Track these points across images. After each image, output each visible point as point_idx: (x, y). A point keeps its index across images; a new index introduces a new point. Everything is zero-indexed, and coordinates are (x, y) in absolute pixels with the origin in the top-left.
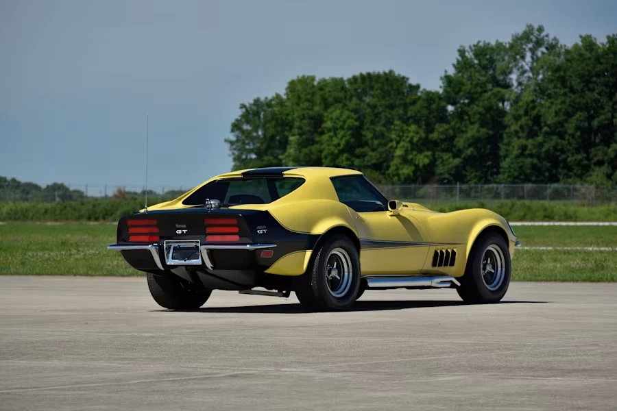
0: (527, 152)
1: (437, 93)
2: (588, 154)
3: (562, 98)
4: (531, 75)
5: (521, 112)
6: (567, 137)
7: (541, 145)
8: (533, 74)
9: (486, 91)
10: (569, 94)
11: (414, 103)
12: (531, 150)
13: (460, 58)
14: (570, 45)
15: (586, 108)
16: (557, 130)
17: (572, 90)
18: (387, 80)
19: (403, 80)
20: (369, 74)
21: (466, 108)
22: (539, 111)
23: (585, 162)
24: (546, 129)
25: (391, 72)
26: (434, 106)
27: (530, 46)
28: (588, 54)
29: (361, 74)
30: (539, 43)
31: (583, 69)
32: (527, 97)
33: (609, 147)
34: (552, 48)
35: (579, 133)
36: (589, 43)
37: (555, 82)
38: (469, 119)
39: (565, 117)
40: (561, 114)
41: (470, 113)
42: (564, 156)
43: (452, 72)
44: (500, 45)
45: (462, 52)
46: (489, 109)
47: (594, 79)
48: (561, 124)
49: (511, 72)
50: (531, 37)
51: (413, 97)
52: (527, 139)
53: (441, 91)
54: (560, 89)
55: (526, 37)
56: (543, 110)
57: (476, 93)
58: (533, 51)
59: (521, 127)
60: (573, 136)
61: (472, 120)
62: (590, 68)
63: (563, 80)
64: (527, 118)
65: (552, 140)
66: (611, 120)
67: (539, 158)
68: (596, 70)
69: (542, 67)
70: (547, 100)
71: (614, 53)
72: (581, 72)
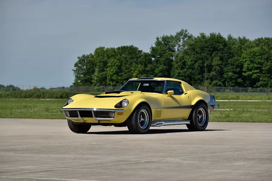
0: (181, 75)
1: (148, 53)
2: (202, 76)
3: (194, 55)
4: (182, 47)
5: (179, 60)
6: (195, 69)
7: (186, 72)
8: (183, 47)
9: (166, 53)
10: (196, 54)
11: (140, 57)
12: (182, 74)
13: (157, 41)
14: (196, 37)
15: (202, 59)
16: (192, 67)
17: (197, 53)
18: (131, 48)
19: (136, 48)
20: (124, 46)
21: (159, 59)
22: (185, 60)
23: (201, 78)
24: (187, 66)
25: (132, 46)
26: (147, 58)
27: (182, 37)
28: (202, 40)
29: (122, 46)
30: (185, 36)
31: (201, 45)
32: (181, 55)
33: (210, 73)
34: (190, 37)
35: (199, 68)
36: (203, 36)
37: (191, 50)
38: (160, 63)
39: (194, 62)
40: (193, 61)
41: (160, 61)
42: (194, 76)
43: (154, 46)
44: (172, 36)
45: (158, 39)
46: (167, 59)
47: (205, 49)
48: (193, 65)
49: (175, 46)
50: (182, 34)
51: (140, 55)
52: (181, 70)
53: (150, 53)
54: (193, 52)
56: (187, 60)
57: (163, 53)
58: (183, 38)
59: (178, 66)
60: (197, 69)
61: (161, 63)
62: (203, 45)
63: (194, 49)
64: (180, 62)
65: (189, 70)
66: (211, 63)
67: (185, 77)
68: (206, 45)
69: (186, 44)
70: (188, 56)
71: (212, 39)
72: (200, 46)
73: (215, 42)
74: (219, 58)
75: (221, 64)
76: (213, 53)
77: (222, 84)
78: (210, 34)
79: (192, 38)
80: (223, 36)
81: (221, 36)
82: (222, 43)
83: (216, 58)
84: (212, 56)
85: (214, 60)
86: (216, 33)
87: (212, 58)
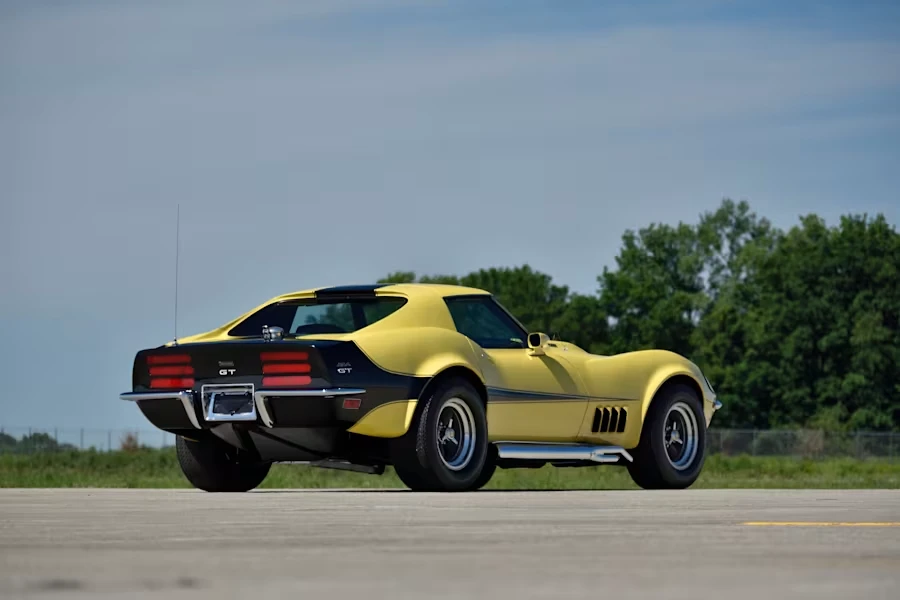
0: (724, 385)
1: (593, 298)
2: (813, 389)
3: (777, 306)
4: (729, 272)
5: (716, 326)
6: (782, 363)
7: (744, 375)
8: (733, 272)
9: (664, 297)
10: (786, 301)
11: (560, 313)
12: (729, 383)
13: (625, 248)
14: (786, 230)
15: (810, 321)
16: (768, 353)
17: (790, 296)
18: (521, 280)
19: (545, 279)
20: (493, 271)
21: (635, 321)
22: (741, 326)
23: (808, 400)
24: (751, 351)
25: (526, 268)
26: (588, 318)
27: (728, 230)
28: (811, 243)
29: (482, 272)
30: (741, 226)
31: (805, 264)
32: (724, 305)
33: (843, 378)
34: (759, 233)
35: (800, 358)
36: (814, 227)
37: (765, 284)
38: (640, 337)
39: (779, 334)
40: (774, 329)
41: (641, 328)
42: (778, 391)
43: (614, 268)
44: (684, 232)
45: (628, 239)
46: (669, 322)
47: (822, 278)
48: (773, 344)
49: (700, 269)
50: (730, 218)
51: (558, 306)
52: (724, 367)
53: (598, 297)
54: (772, 292)
55: (722, 217)
56: (747, 325)
57: (651, 299)
58: (732, 238)
59: (715, 348)
60: (791, 361)
61: (644, 338)
62: (816, 262)
63: (776, 281)
64: (723, 335)
65: (760, 367)
66: (846, 339)
67: (742, 395)
68: (825, 265)
69: (745, 262)
70: (753, 310)
71: (852, 241)
72: (803, 268)
73: (863, 250)
74: (878, 316)
75: (885, 342)
76: (854, 297)
77: (891, 423)
78: (843, 218)
79: (767, 235)
80: (894, 226)
81: (887, 225)
82: (892, 253)
83: (867, 316)
84: (851, 309)
85: (858, 325)
86: (865, 215)
87: (853, 314)
